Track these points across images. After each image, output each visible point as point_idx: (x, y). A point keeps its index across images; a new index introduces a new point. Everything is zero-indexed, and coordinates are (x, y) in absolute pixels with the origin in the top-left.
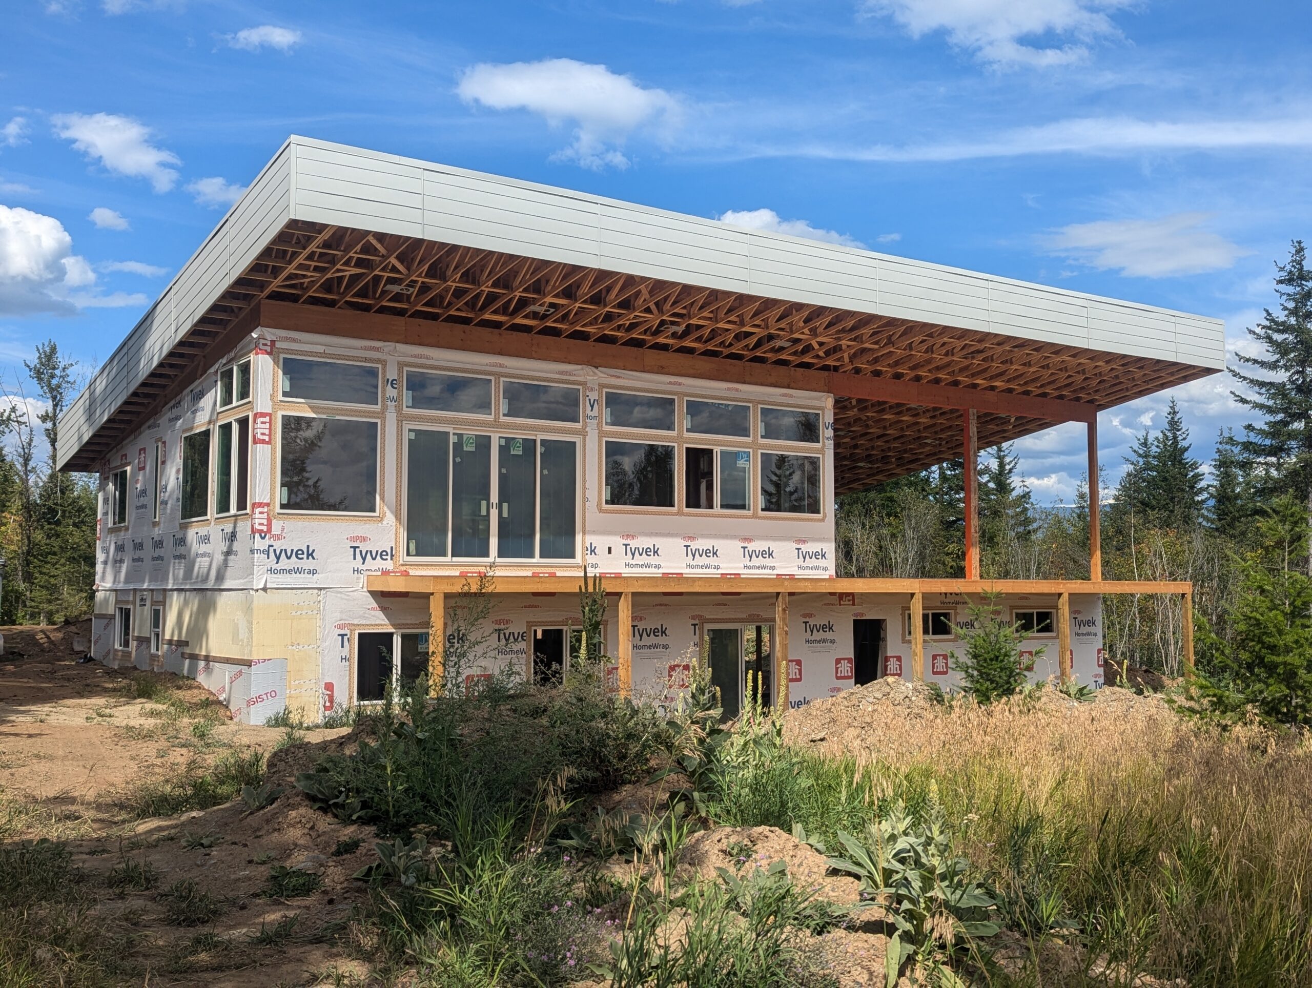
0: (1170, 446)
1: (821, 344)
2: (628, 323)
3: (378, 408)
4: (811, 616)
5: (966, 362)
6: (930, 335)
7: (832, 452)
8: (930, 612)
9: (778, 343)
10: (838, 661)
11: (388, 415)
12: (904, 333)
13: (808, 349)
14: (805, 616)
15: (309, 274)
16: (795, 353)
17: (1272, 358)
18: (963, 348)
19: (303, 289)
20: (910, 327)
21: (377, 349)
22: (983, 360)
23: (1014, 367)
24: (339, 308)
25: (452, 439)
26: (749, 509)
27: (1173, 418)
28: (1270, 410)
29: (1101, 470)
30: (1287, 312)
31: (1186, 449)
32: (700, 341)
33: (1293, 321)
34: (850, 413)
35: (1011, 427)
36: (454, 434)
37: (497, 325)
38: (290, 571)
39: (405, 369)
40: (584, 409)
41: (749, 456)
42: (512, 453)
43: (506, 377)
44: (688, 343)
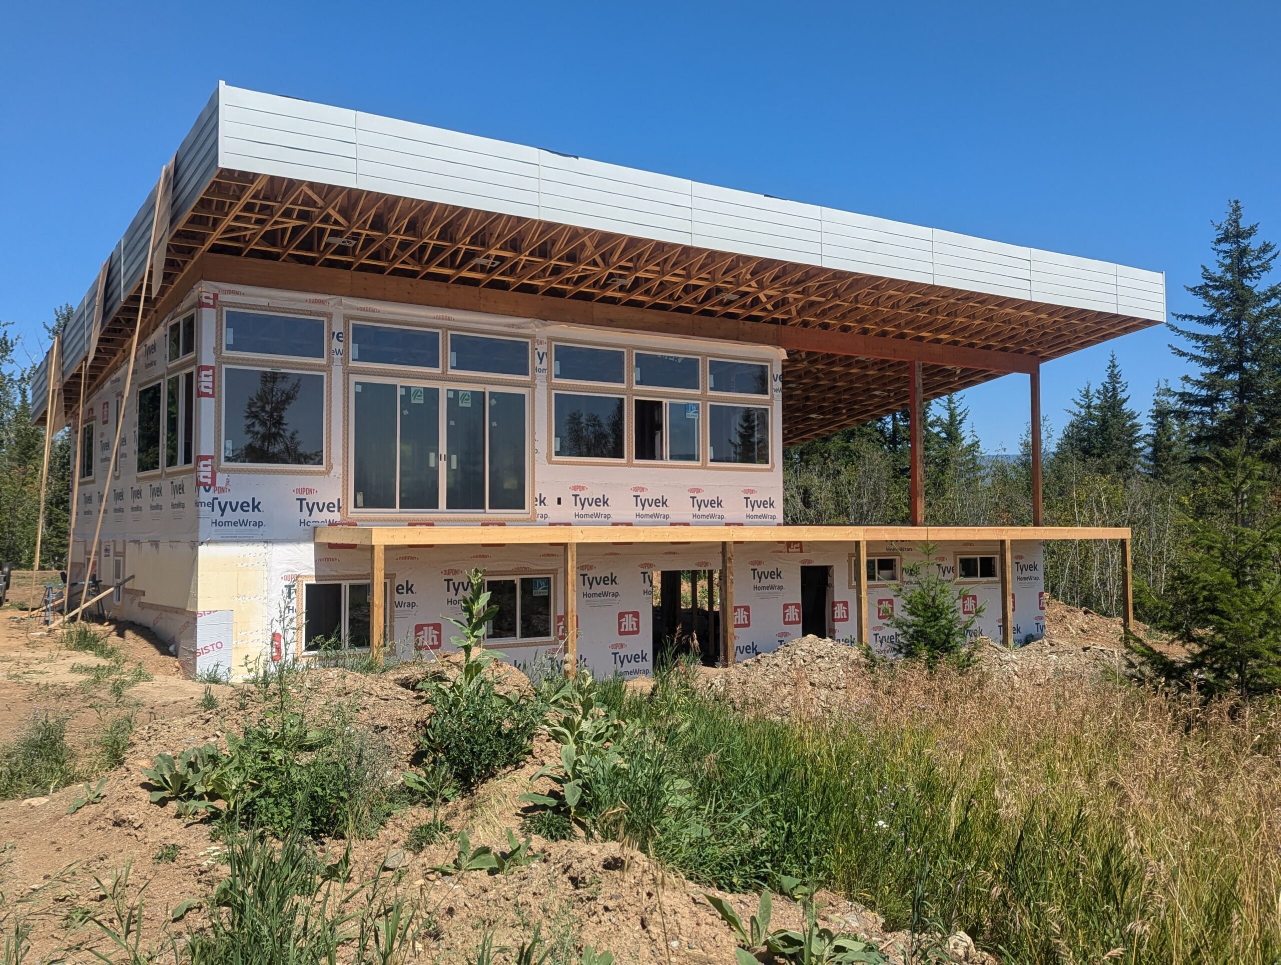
0: (1110, 398)
1: (769, 297)
2: (576, 276)
3: (323, 361)
4: (759, 563)
5: (912, 316)
6: (876, 288)
7: (780, 403)
8: (876, 558)
9: (727, 297)
10: (786, 607)
11: (334, 368)
12: (850, 286)
13: (756, 301)
14: (753, 563)
15: (251, 226)
16: (743, 307)
17: (1208, 312)
18: (907, 302)
19: (245, 242)
20: (857, 281)
21: (323, 302)
22: (929, 312)
23: (959, 320)
24: (283, 260)
25: (400, 392)
26: (698, 460)
27: (1112, 371)
28: (1208, 363)
29: (1044, 420)
30: (1223, 268)
31: (1125, 400)
32: (649, 295)
33: (1229, 276)
34: (800, 366)
35: (956, 379)
36: (401, 387)
37: (445, 278)
38: (235, 524)
39: (351, 322)
40: (533, 361)
41: (698, 408)
42: (461, 405)
43: (454, 330)
44: (636, 297)
